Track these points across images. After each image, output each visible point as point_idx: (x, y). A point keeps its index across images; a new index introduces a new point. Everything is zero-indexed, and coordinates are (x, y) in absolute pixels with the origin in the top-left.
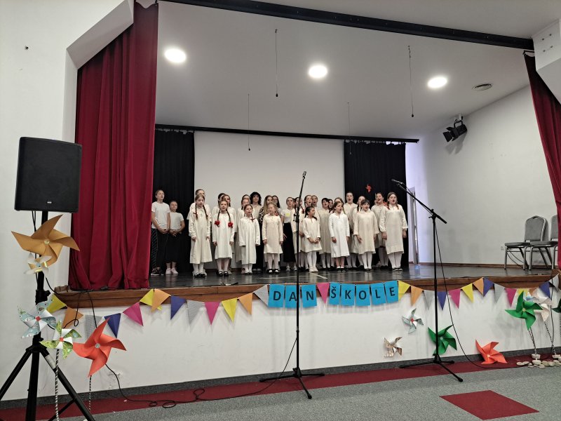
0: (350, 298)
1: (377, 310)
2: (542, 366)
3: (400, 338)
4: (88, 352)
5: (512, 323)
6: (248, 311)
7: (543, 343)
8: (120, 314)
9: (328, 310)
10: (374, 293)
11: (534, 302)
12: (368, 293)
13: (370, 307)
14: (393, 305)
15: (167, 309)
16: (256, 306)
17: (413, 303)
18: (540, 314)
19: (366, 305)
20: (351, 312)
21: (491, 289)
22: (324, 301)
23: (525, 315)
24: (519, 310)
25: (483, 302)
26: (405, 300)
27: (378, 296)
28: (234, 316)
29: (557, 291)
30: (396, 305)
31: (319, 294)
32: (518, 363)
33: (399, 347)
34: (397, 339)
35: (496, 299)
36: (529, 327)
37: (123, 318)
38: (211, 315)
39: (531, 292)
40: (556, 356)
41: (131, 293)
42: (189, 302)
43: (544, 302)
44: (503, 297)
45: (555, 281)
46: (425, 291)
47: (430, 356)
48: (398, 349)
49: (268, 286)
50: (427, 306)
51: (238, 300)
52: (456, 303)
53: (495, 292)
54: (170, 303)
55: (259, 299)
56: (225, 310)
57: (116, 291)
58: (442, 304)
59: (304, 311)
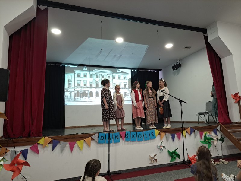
0: (134, 138)
4: (11, 168)
6: (89, 145)
7: (215, 154)
8: (28, 149)
9: (125, 143)
10: (144, 135)
11: (211, 137)
12: (142, 136)
13: (143, 142)
14: (153, 140)
15: (51, 146)
16: (93, 144)
17: (161, 139)
18: (213, 142)
19: (141, 141)
20: (135, 144)
21: (193, 132)
22: (123, 139)
23: (207, 143)
24: (205, 141)
25: (190, 138)
26: (158, 138)
27: (147, 136)
28: (82, 148)
31: (121, 137)
34: (155, 155)
35: (195, 136)
37: (29, 151)
38: (72, 148)
39: (209, 133)
41: (34, 139)
42: (61, 142)
43: (215, 137)
44: (198, 135)
45: (219, 128)
46: (167, 134)
47: (169, 162)
48: (155, 159)
49: (98, 134)
50: (167, 140)
51: (84, 140)
52: (180, 139)
53: (195, 134)
54: (52, 143)
55: (94, 140)
56: (78, 146)
57: (26, 138)
58: (173, 139)
59: (114, 145)
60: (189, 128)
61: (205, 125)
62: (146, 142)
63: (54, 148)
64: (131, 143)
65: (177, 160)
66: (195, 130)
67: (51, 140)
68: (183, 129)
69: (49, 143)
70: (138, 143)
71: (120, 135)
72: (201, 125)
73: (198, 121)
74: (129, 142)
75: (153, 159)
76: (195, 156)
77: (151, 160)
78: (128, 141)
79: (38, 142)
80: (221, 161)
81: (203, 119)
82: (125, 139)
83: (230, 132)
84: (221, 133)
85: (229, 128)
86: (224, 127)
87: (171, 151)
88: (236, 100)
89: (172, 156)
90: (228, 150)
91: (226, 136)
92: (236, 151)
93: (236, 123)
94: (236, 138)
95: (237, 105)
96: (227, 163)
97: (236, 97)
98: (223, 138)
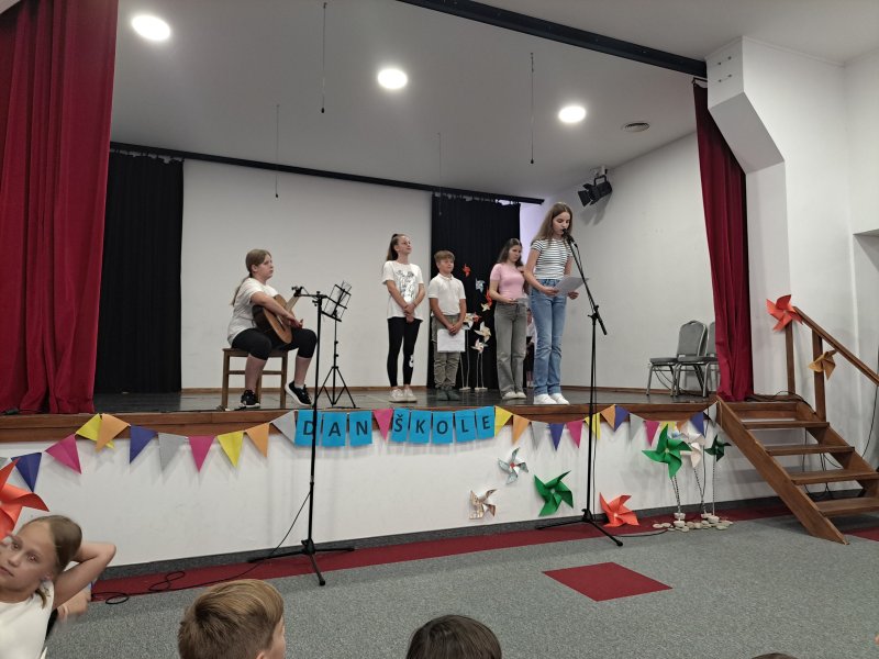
0: (423, 432)
1: (462, 450)
2: (686, 529)
3: (492, 491)
5: (652, 470)
6: (262, 451)
7: (690, 498)
8: (40, 454)
9: (388, 449)
10: (459, 423)
11: (682, 439)
12: (450, 425)
13: (452, 446)
14: (486, 442)
15: (123, 447)
16: (276, 446)
17: (514, 439)
18: (689, 457)
19: (448, 442)
20: (424, 453)
21: (625, 421)
22: (384, 435)
23: (668, 458)
24: (660, 450)
25: (612, 439)
26: (503, 436)
27: (466, 428)
28: (237, 458)
29: (714, 426)
30: (491, 442)
31: (377, 426)
32: (655, 526)
33: (491, 503)
34: (489, 493)
35: (630, 436)
36: (672, 475)
37: (45, 461)
38: (199, 457)
39: (679, 426)
40: (706, 515)
41: (61, 419)
42: (162, 436)
43: (695, 441)
44: (641, 433)
45: (712, 411)
46: (534, 423)
47: (535, 516)
48: (490, 506)
49: (296, 413)
50: (535, 443)
51: (245, 433)
52: (577, 441)
53: (630, 426)
54: (129, 437)
55: (280, 432)
56: (222, 450)
57: (33, 416)
58: (556, 441)
59: (351, 452)
60: (613, 407)
61: (669, 401)
62: (463, 446)
63: (134, 453)
64: (412, 449)
65: (564, 511)
66: (633, 416)
67: (124, 425)
68: (592, 409)
69: (118, 437)
70: (434, 448)
71: (374, 419)
72: (656, 401)
73: (646, 387)
74: (404, 447)
75: (480, 504)
76: (624, 498)
77: (475, 508)
78: (399, 442)
79: (78, 432)
80: (706, 519)
81: (663, 380)
82: (389, 433)
84: (719, 428)
85: (746, 412)
86: (730, 410)
87: (545, 480)
88: (781, 320)
89: (546, 499)
90: (736, 486)
91: (731, 437)
92: (763, 490)
93: (773, 398)
94: (763, 446)
95: (782, 337)
96: (726, 523)
97: (782, 310)
98: (721, 446)
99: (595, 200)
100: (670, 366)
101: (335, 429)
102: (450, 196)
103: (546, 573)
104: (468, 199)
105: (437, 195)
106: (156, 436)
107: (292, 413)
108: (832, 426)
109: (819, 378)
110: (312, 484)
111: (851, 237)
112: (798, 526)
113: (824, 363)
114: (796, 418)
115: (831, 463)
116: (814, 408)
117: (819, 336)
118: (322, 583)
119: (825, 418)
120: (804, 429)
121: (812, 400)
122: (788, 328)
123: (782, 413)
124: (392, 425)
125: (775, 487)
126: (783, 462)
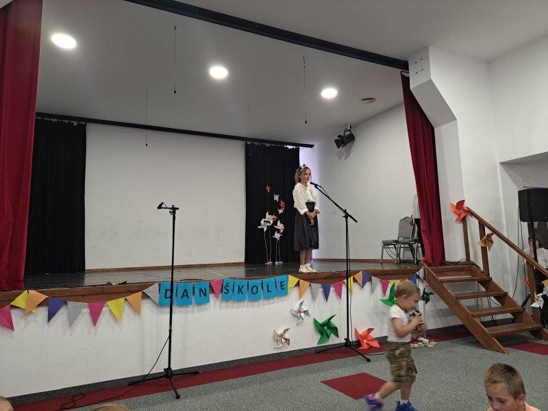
0: (242, 293)
1: (267, 304)
3: (288, 329)
5: (386, 311)
6: (137, 310)
9: (220, 306)
10: (265, 287)
12: (260, 288)
13: (261, 302)
14: (283, 298)
15: (44, 312)
16: (146, 306)
17: (300, 296)
19: (258, 299)
20: (244, 307)
21: (369, 281)
22: (217, 297)
24: (391, 299)
25: (361, 293)
26: (294, 293)
27: (270, 290)
28: (120, 317)
29: (423, 282)
30: (286, 298)
31: (212, 291)
33: (287, 338)
34: (286, 331)
35: (372, 291)
38: (95, 316)
40: (421, 339)
42: (70, 303)
44: (379, 288)
45: (421, 273)
46: (312, 284)
47: (315, 345)
48: (286, 339)
49: (159, 285)
50: (314, 297)
51: (126, 299)
52: (339, 295)
53: (372, 284)
54: (47, 305)
55: (149, 297)
56: (111, 311)
58: (326, 296)
59: (196, 309)
60: (361, 272)
61: (395, 268)
62: (268, 301)
63: (51, 316)
64: (235, 304)
65: (333, 340)
66: (373, 278)
67: (44, 297)
68: (348, 274)
69: (40, 305)
70: (250, 304)
71: (211, 286)
72: (387, 267)
73: (380, 258)
74: (230, 304)
75: (281, 338)
76: (370, 330)
77: (277, 341)
78: (227, 301)
79: (12, 304)
80: (421, 341)
81: (390, 254)
82: (220, 295)
83: (442, 282)
84: (426, 283)
85: (442, 273)
86: (432, 272)
87: (321, 321)
88: (459, 215)
89: (322, 332)
90: (438, 319)
91: (433, 288)
92: (454, 321)
93: (457, 263)
94: (453, 294)
95: (461, 226)
96: (433, 343)
97: (460, 209)
98: (428, 294)
99: (345, 145)
100: (394, 245)
101: (185, 294)
102: (256, 144)
103: (323, 382)
104: (268, 145)
105: (249, 143)
106: (66, 303)
107: (157, 285)
108: (494, 280)
109: (484, 250)
110: (170, 331)
111: (498, 164)
112: (477, 344)
113: (487, 241)
114: (471, 275)
115: (495, 303)
116: (482, 269)
117: (482, 225)
118: (178, 397)
119: (489, 275)
120: (477, 282)
121: (480, 264)
122: (464, 221)
123: (463, 273)
124: (222, 290)
125: (461, 319)
126: (465, 303)
